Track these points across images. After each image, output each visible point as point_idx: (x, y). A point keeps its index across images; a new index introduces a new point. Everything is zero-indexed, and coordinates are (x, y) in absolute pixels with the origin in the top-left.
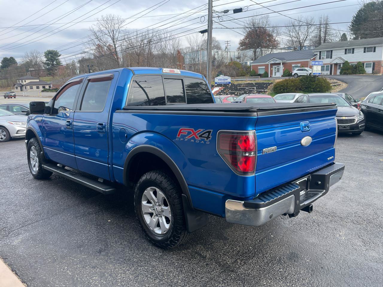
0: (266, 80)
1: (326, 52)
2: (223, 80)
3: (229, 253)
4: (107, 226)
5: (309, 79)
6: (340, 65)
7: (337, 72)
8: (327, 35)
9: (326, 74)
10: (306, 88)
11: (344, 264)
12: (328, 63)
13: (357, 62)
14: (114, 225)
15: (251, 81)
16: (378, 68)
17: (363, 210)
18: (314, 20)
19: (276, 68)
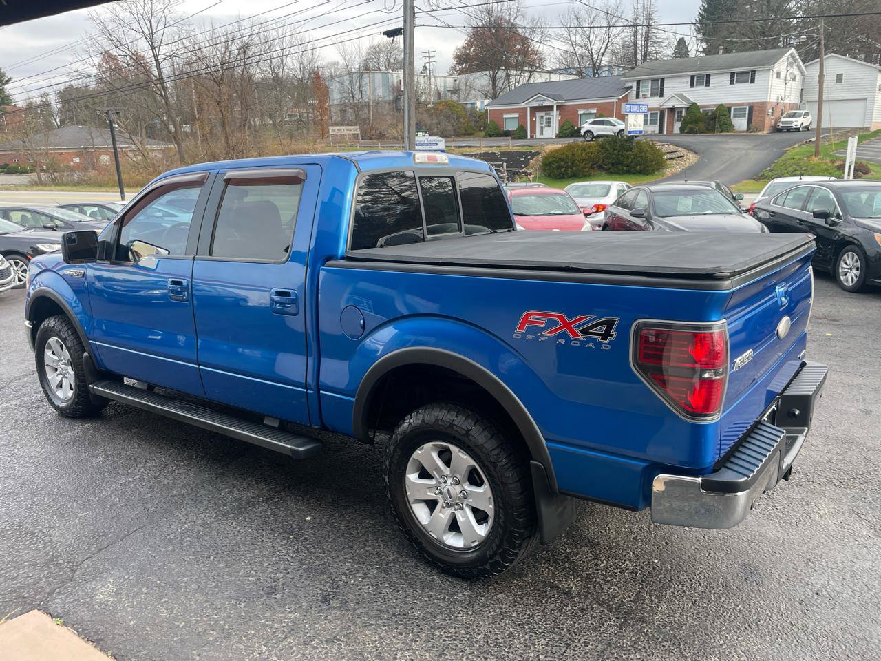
0: (524, 146)
1: (650, 82)
2: (428, 145)
3: (615, 578)
4: (310, 531)
5: (619, 143)
6: (681, 112)
7: (673, 127)
8: (649, 43)
9: (652, 131)
10: (613, 164)
11: (856, 581)
12: (656, 106)
13: (715, 105)
14: (326, 528)
15: (490, 147)
16: (759, 119)
17: (840, 454)
18: (623, 7)
19: (542, 117)
